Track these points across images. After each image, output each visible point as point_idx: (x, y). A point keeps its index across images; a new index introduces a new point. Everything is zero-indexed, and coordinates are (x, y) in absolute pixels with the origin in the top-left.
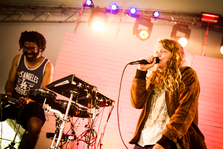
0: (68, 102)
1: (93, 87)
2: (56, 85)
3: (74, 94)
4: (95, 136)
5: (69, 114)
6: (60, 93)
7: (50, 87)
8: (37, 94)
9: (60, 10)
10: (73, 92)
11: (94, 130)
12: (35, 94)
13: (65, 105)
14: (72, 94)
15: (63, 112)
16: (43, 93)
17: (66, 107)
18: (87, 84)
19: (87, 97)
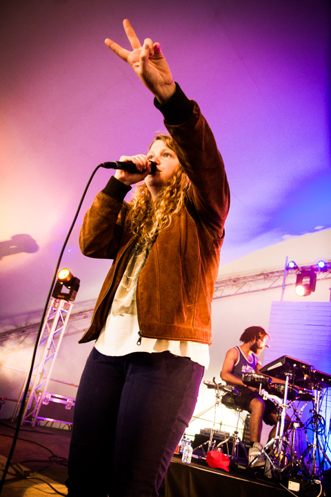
0: (284, 385)
1: (310, 366)
2: (269, 369)
3: (289, 376)
4: (323, 423)
5: (288, 399)
6: (274, 377)
7: (263, 371)
8: (252, 380)
9: (262, 277)
10: (288, 375)
11: (320, 416)
12: (250, 380)
13: (282, 389)
14: (287, 377)
15: (281, 396)
16: (257, 378)
17: (284, 391)
18: (303, 364)
19: (305, 378)
